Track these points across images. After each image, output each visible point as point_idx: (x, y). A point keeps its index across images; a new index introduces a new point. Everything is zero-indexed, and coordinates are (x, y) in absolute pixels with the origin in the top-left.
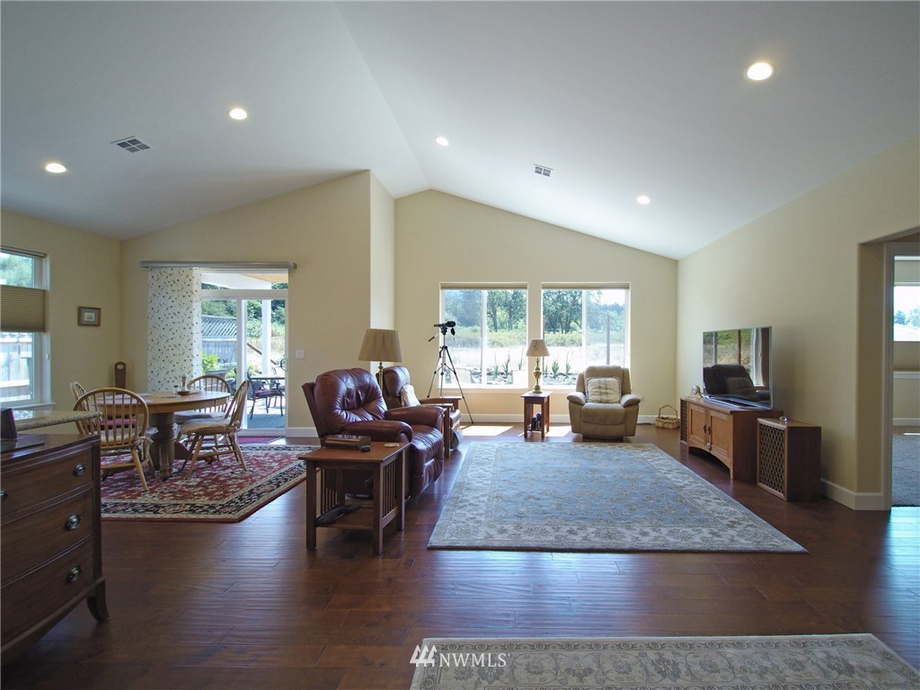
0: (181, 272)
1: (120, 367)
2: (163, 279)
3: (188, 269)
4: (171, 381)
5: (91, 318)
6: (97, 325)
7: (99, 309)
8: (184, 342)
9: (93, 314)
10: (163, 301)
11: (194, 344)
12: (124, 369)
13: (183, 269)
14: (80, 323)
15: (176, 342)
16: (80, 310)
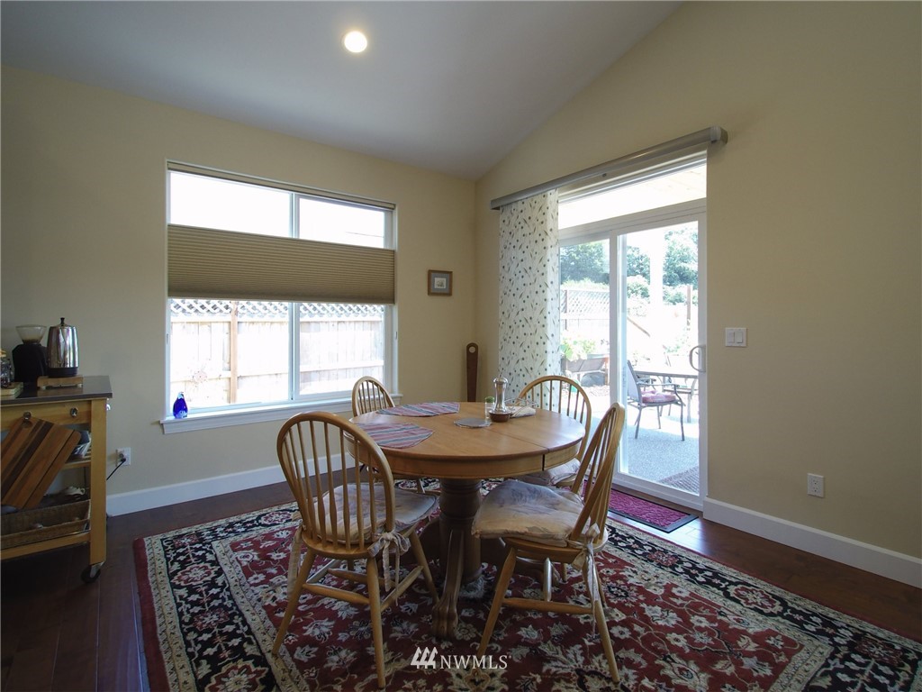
0: (533, 204)
1: (472, 350)
2: (513, 219)
3: (541, 196)
4: (521, 374)
5: (442, 285)
6: (449, 293)
7: (451, 273)
8: (536, 315)
9: (445, 279)
10: (514, 254)
11: (548, 316)
12: (476, 352)
13: (535, 199)
14: (431, 292)
15: (528, 314)
16: (431, 274)
